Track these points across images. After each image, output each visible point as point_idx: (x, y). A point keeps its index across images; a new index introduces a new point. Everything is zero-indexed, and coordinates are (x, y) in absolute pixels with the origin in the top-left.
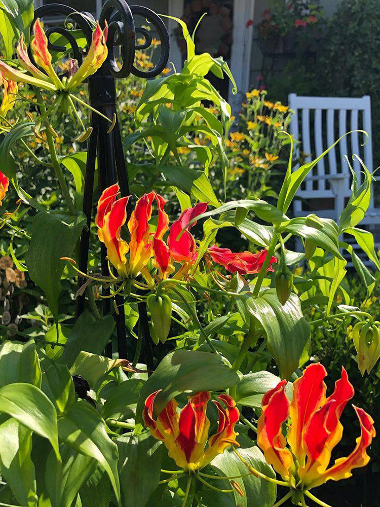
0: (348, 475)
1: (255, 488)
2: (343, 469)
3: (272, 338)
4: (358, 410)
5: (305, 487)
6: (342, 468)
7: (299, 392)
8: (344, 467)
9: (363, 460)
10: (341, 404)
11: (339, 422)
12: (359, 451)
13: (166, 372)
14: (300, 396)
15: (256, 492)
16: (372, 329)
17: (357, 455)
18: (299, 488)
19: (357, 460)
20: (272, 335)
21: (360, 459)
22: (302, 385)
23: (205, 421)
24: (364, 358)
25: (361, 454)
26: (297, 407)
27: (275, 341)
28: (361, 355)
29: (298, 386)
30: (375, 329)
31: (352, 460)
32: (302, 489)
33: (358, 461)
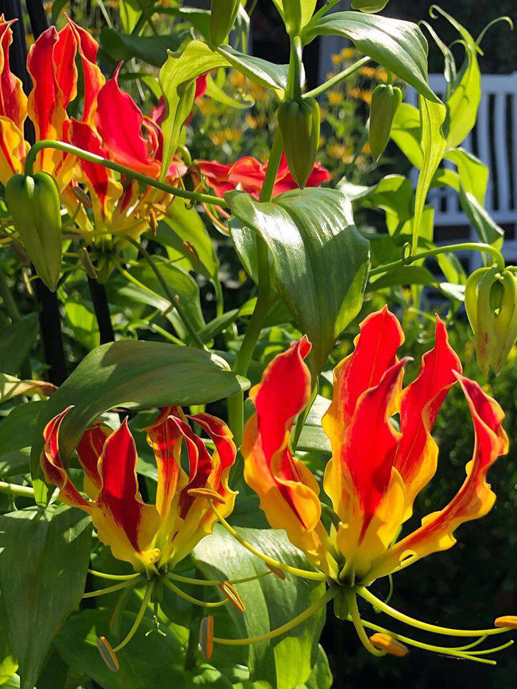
0: (446, 542)
1: (286, 601)
2: (438, 531)
3: (285, 266)
4: (467, 384)
5: (359, 580)
6: (435, 529)
7: (346, 386)
8: (438, 527)
9: (479, 504)
10: (433, 399)
11: (429, 435)
12: (472, 485)
13: (90, 376)
14: (348, 393)
15: (287, 609)
16: (502, 278)
17: (465, 496)
18: (345, 581)
19: (466, 505)
20: (286, 260)
21: (473, 503)
22: (352, 369)
23: (179, 475)
24: (486, 339)
25: (474, 491)
26: (342, 418)
27: (293, 274)
28: (480, 332)
29: (344, 373)
30: (507, 277)
31: (455, 510)
32: (353, 584)
33: (468, 507)
